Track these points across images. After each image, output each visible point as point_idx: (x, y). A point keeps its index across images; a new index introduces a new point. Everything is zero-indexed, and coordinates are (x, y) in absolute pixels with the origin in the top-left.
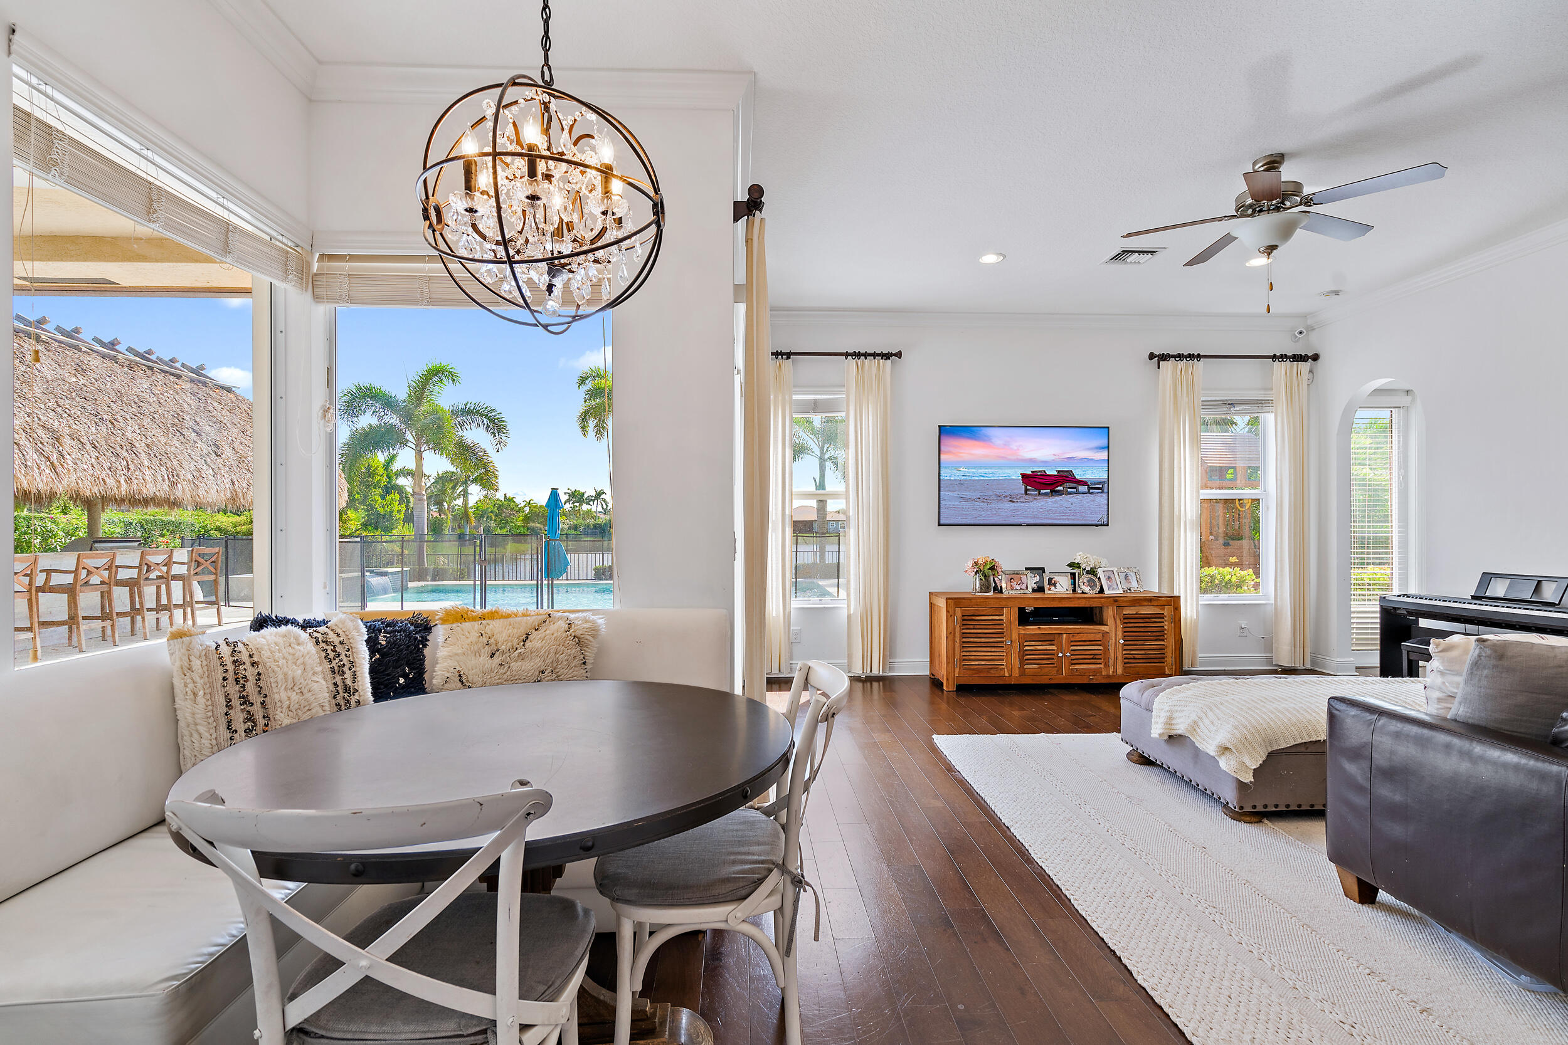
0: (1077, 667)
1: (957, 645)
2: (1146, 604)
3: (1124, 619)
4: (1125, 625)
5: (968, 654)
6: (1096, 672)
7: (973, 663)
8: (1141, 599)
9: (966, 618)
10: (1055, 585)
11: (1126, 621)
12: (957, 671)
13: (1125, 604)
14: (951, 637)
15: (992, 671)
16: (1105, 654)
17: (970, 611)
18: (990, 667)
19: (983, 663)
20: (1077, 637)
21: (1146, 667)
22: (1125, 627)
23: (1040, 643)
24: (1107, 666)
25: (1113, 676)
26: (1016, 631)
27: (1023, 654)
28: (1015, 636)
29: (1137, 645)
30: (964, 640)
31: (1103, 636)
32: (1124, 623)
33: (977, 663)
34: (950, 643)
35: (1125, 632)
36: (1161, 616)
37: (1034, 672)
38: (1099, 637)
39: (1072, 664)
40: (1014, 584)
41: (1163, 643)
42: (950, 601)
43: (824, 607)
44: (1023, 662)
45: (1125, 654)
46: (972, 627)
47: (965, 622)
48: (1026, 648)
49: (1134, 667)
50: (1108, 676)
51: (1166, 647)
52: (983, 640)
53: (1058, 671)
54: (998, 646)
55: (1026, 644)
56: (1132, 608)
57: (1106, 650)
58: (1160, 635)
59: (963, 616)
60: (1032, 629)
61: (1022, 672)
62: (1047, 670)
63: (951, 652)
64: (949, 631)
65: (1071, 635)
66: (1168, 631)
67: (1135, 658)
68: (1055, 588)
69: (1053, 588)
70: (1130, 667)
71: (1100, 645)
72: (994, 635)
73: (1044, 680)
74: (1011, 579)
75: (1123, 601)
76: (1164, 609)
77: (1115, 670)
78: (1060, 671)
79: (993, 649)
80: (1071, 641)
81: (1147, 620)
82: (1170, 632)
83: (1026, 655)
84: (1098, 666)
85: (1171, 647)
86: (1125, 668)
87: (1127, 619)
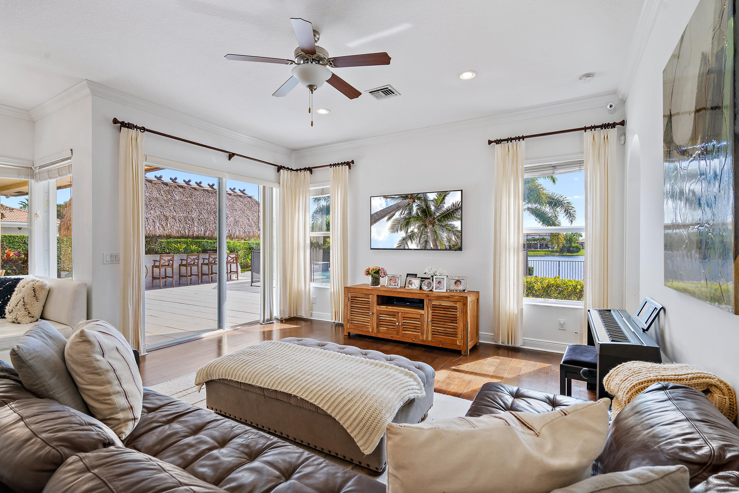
0: (406, 332)
1: (349, 312)
2: (446, 299)
3: (433, 307)
4: (433, 311)
5: (353, 317)
6: (416, 337)
7: (355, 322)
8: (443, 297)
9: (353, 298)
10: (411, 284)
11: (434, 309)
12: (348, 325)
13: (432, 299)
14: (346, 307)
15: (364, 328)
16: (421, 327)
17: (354, 295)
18: (363, 325)
19: (360, 323)
20: (407, 315)
21: (444, 338)
22: (433, 313)
23: (388, 316)
24: (422, 334)
25: (425, 341)
26: (376, 308)
27: (379, 320)
28: (375, 311)
29: (440, 324)
30: (352, 310)
31: (421, 316)
32: (433, 310)
33: (357, 322)
34: (346, 310)
35: (433, 315)
36: (455, 308)
37: (384, 332)
38: (418, 316)
39: (403, 330)
40: (392, 282)
41: (455, 325)
42: (346, 289)
43: (324, 288)
44: (378, 326)
45: (433, 329)
46: (355, 303)
47: (352, 301)
48: (381, 318)
49: (438, 337)
50: (423, 341)
51: (458, 328)
52: (360, 311)
53: (397, 333)
54: (367, 314)
55: (380, 315)
56: (437, 301)
57: (422, 325)
58: (454, 320)
59: (352, 297)
60: (383, 308)
61: (378, 332)
62: (391, 331)
63: (346, 315)
64: (346, 304)
65: (403, 313)
66: (459, 318)
67: (438, 332)
68: (411, 286)
69: (410, 286)
70: (436, 337)
71: (419, 321)
72: (365, 309)
73: (388, 337)
74: (391, 279)
75: (432, 297)
76: (456, 304)
77: (427, 338)
78: (398, 333)
79: (365, 316)
80: (404, 317)
81: (446, 310)
82: (460, 319)
83: (380, 322)
84: (417, 334)
85: (460, 328)
86: (433, 337)
87: (434, 307)
